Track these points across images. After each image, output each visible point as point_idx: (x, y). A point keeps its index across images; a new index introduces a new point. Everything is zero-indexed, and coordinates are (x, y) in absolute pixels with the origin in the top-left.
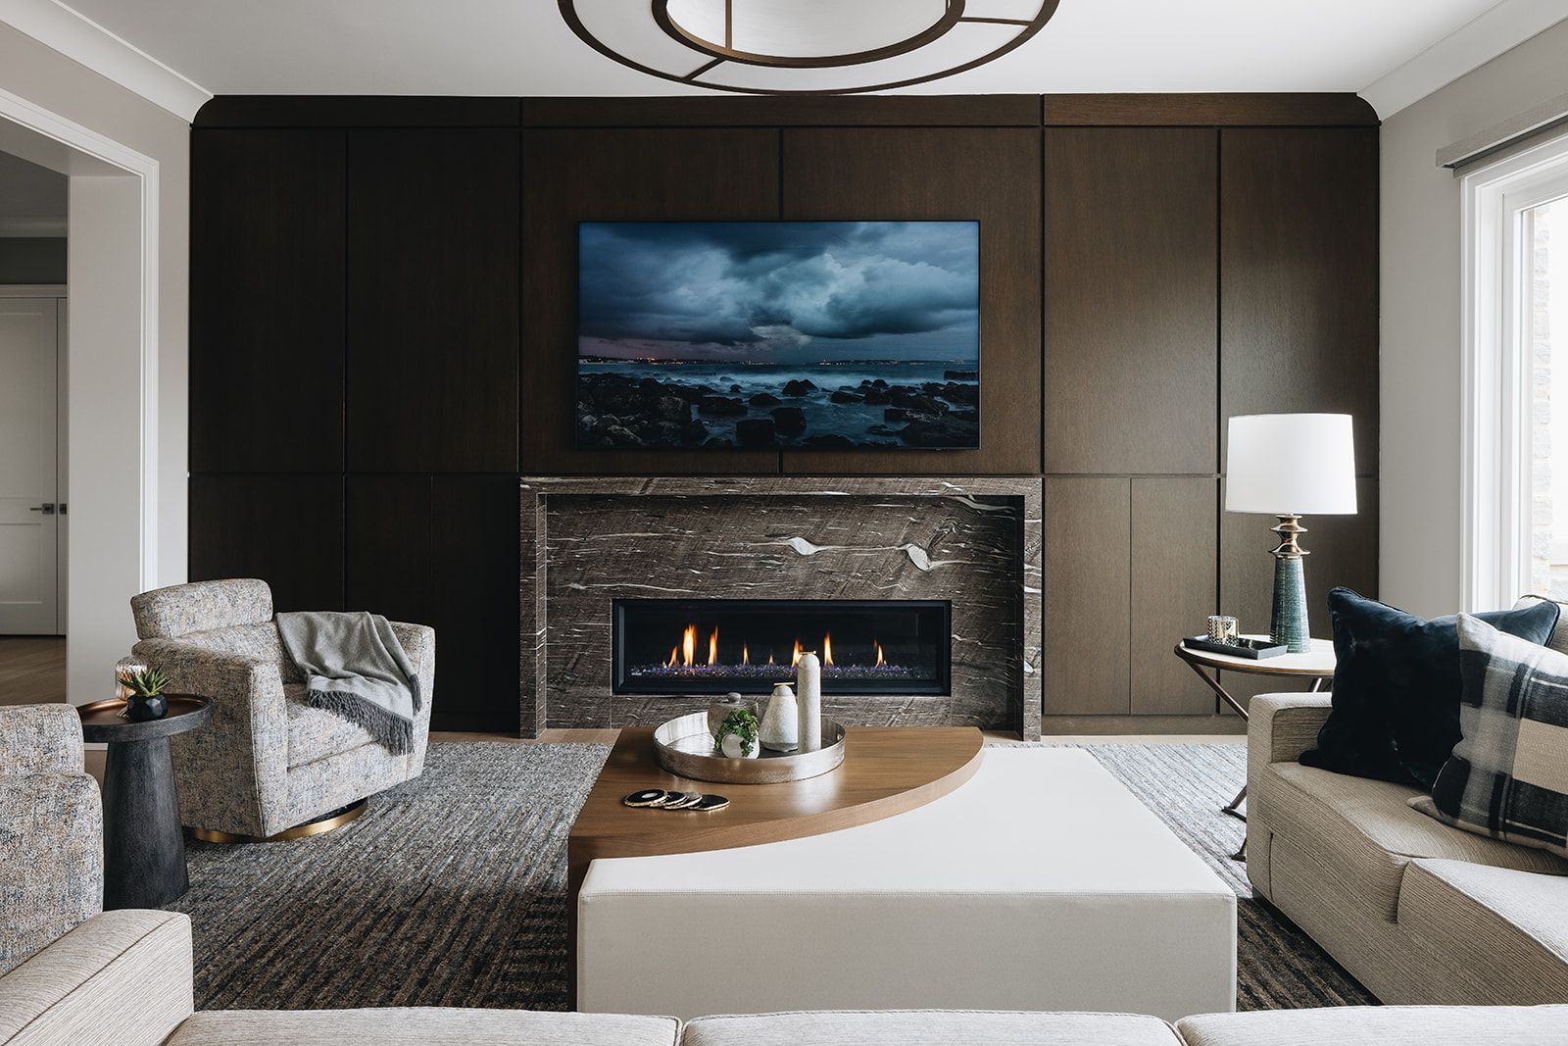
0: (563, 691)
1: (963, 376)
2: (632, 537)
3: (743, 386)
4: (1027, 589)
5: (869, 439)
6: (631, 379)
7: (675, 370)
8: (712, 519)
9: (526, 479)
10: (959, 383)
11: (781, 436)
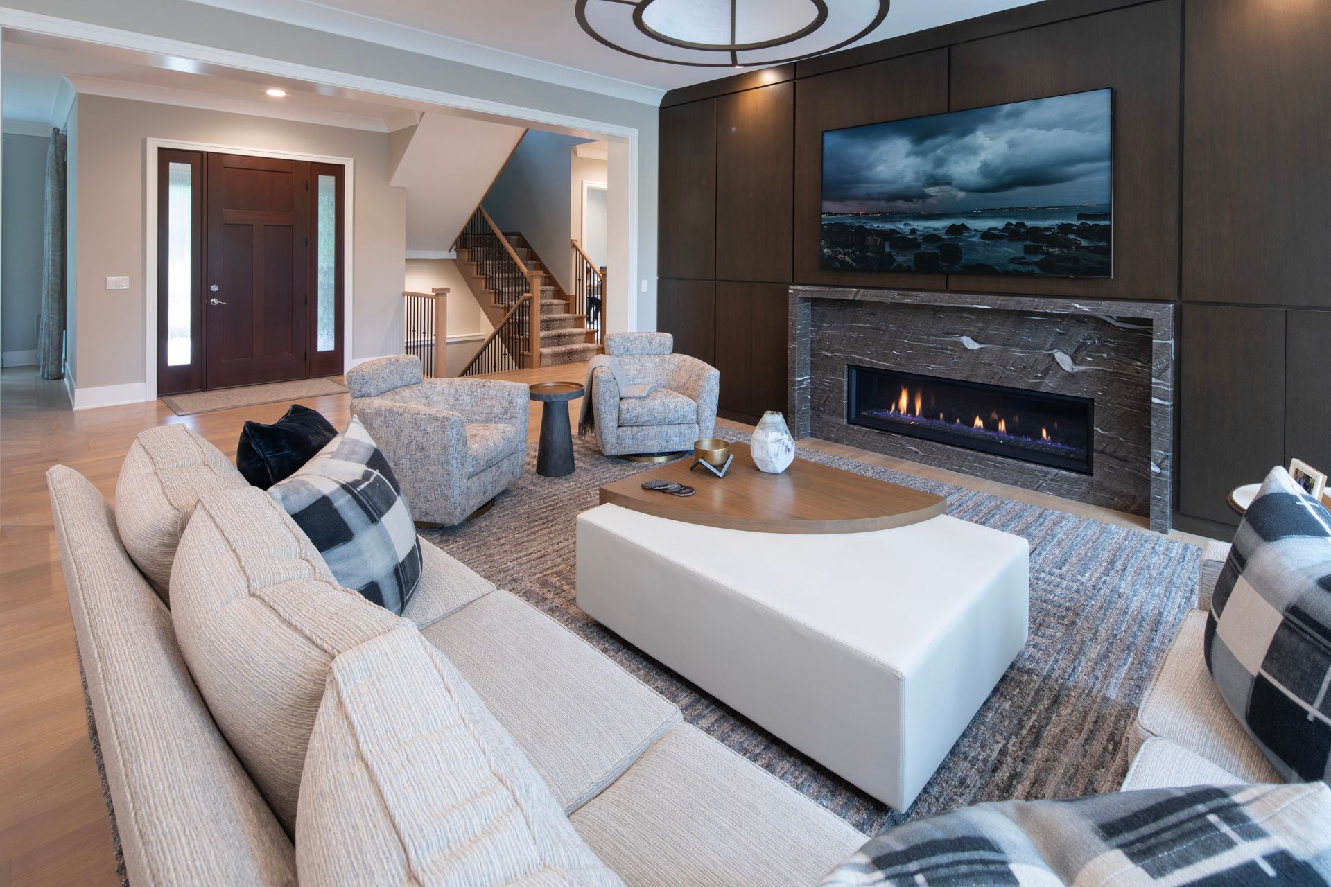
0: (818, 416)
1: (1095, 217)
2: (858, 327)
3: (919, 229)
4: (1154, 400)
5: (1011, 267)
6: (850, 226)
7: (875, 219)
8: (906, 319)
9: (791, 287)
10: (1091, 223)
11: (944, 264)
